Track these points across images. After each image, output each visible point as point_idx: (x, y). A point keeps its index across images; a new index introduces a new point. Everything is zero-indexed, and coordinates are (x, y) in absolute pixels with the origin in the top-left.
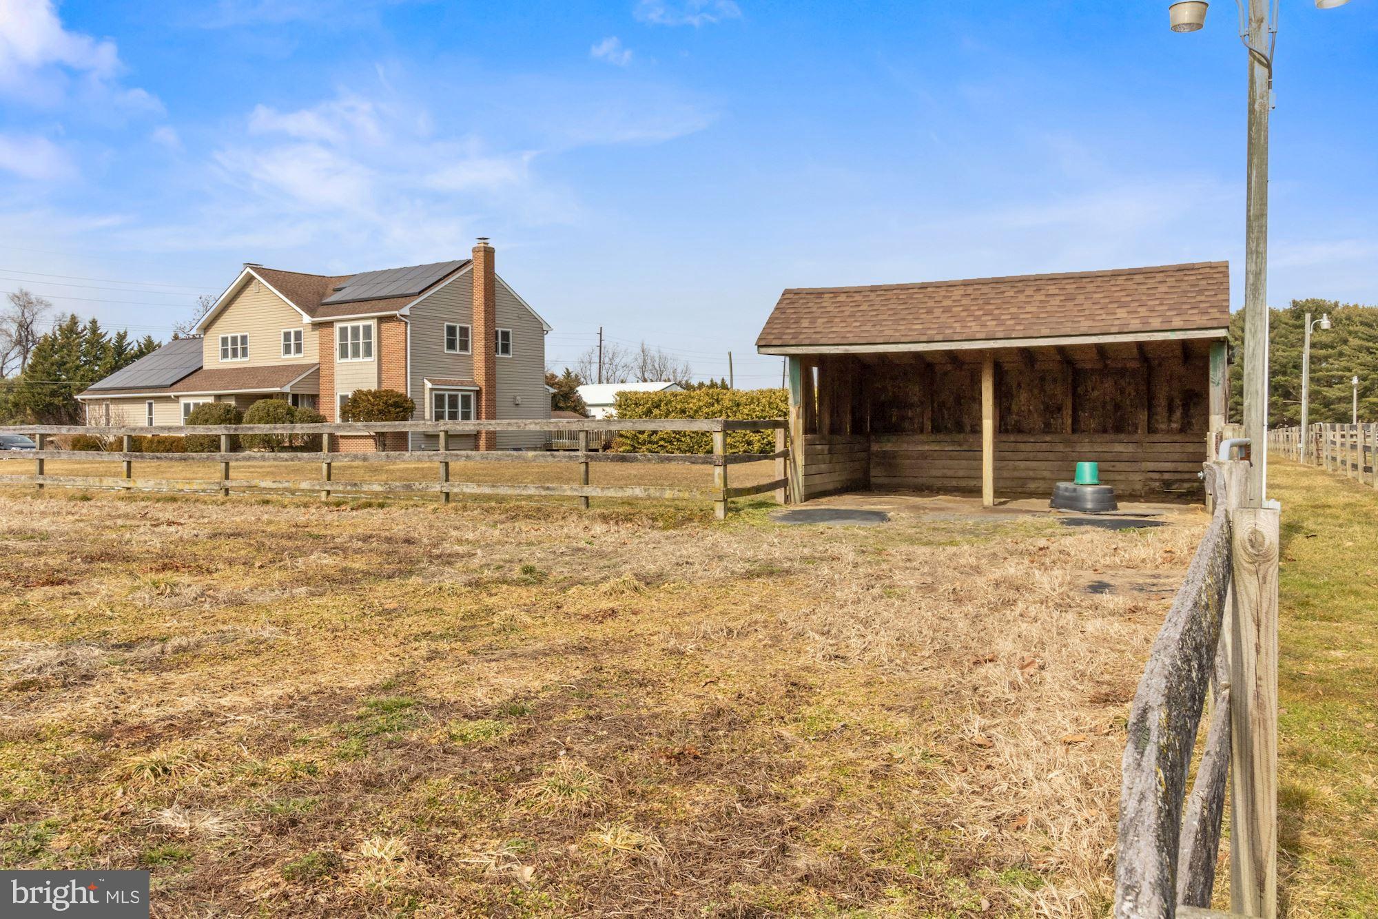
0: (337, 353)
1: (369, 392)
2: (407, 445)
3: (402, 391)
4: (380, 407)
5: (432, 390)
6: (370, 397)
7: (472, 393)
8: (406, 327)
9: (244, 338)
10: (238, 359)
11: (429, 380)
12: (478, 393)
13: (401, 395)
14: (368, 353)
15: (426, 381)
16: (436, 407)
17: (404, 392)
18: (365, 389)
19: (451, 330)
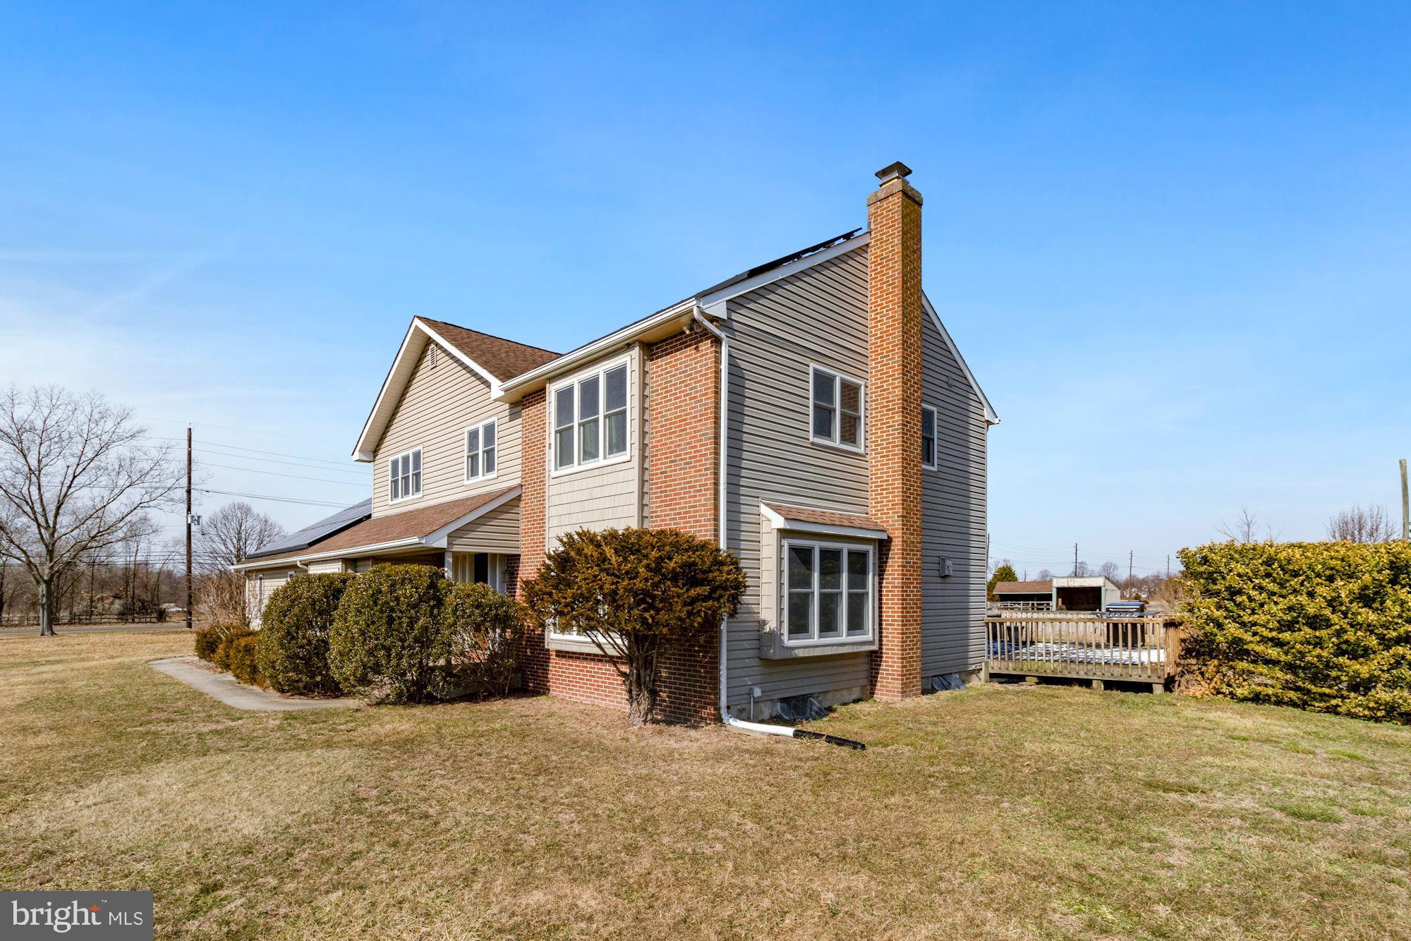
0: (551, 455)
1: (612, 536)
2: (716, 690)
3: (702, 534)
4: (638, 583)
5: (783, 533)
6: (609, 552)
7: (870, 548)
8: (718, 352)
9: (417, 456)
10: (410, 497)
11: (777, 509)
12: (884, 546)
13: (703, 546)
14: (618, 444)
15: (764, 510)
16: (792, 584)
17: (709, 536)
18: (598, 529)
19: (823, 384)
